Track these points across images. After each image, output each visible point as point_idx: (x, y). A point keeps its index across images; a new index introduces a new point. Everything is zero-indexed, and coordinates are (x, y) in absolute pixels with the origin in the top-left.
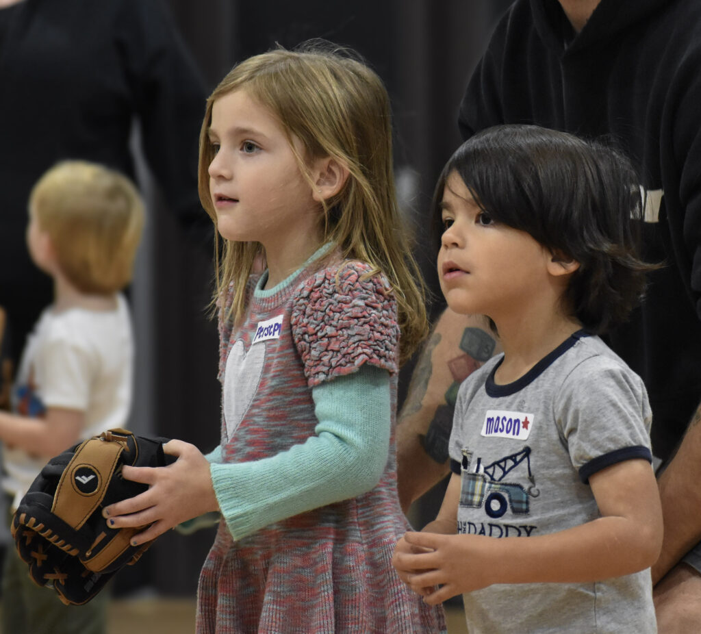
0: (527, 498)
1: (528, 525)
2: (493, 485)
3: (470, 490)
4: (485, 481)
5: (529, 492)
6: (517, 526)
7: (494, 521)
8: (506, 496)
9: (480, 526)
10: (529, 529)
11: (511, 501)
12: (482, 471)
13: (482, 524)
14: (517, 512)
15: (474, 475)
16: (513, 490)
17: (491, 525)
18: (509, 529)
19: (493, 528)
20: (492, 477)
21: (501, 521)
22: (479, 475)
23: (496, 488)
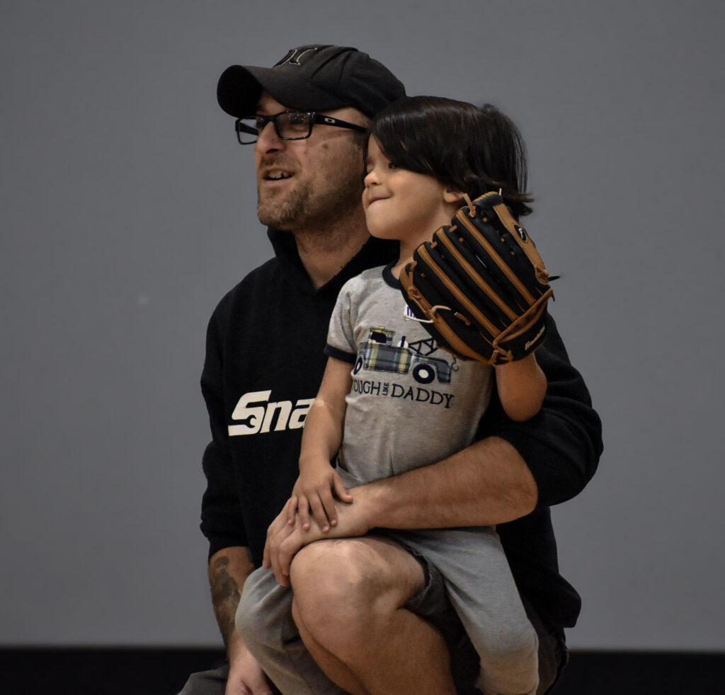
0: (450, 371)
1: (449, 394)
2: (420, 358)
3: (395, 360)
4: (410, 354)
5: (452, 368)
6: (442, 393)
7: (423, 386)
8: (434, 368)
9: (409, 388)
10: (449, 397)
11: (438, 372)
12: (406, 345)
13: (411, 388)
14: (442, 380)
15: (399, 348)
16: (440, 364)
17: (419, 390)
18: (435, 394)
19: (421, 392)
20: (418, 351)
21: (429, 387)
22: (404, 349)
23: (423, 360)
